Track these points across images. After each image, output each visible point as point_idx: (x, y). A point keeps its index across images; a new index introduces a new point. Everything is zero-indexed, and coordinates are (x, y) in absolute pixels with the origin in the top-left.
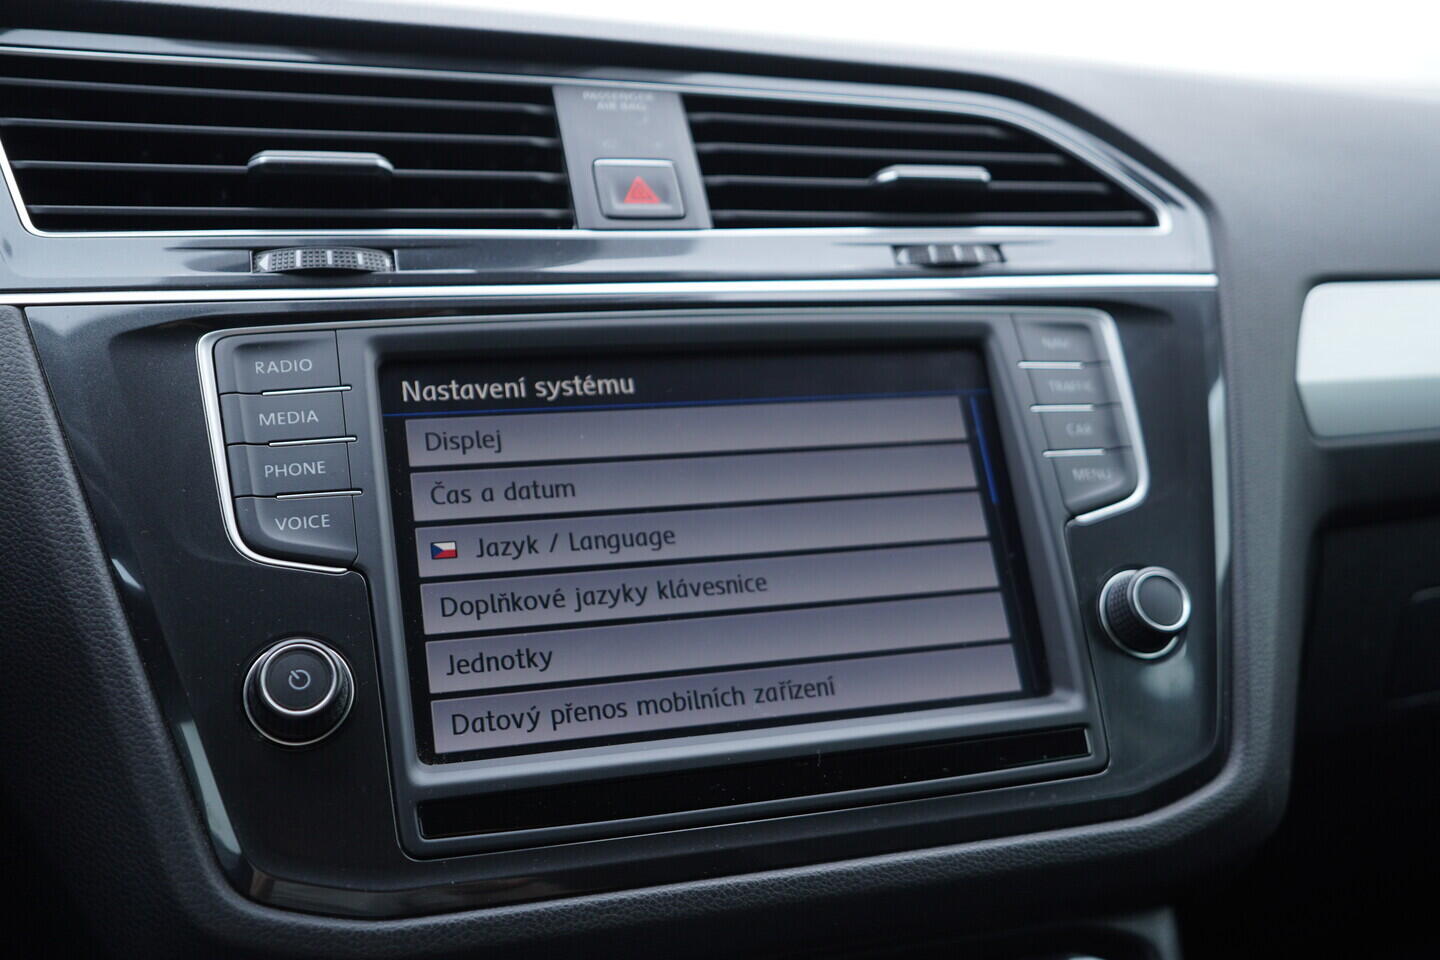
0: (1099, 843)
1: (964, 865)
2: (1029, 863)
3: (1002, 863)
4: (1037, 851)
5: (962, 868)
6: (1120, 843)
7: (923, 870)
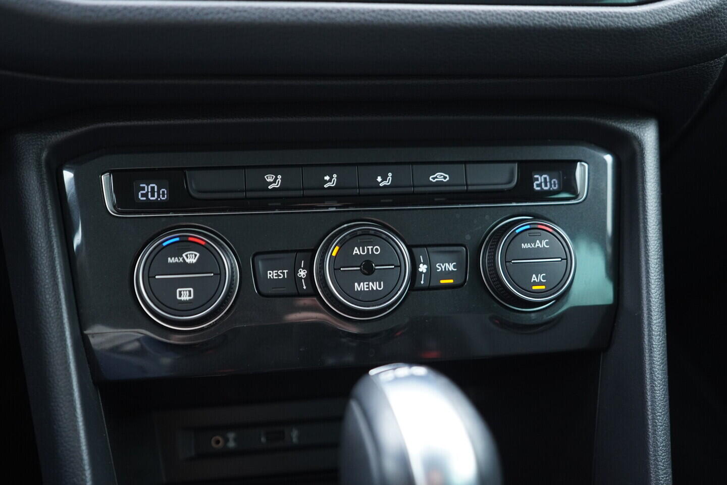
0: (601, 17)
1: (499, 17)
2: (547, 23)
3: (527, 20)
4: (554, 16)
5: (497, 19)
6: (616, 20)
7: (469, 16)
